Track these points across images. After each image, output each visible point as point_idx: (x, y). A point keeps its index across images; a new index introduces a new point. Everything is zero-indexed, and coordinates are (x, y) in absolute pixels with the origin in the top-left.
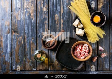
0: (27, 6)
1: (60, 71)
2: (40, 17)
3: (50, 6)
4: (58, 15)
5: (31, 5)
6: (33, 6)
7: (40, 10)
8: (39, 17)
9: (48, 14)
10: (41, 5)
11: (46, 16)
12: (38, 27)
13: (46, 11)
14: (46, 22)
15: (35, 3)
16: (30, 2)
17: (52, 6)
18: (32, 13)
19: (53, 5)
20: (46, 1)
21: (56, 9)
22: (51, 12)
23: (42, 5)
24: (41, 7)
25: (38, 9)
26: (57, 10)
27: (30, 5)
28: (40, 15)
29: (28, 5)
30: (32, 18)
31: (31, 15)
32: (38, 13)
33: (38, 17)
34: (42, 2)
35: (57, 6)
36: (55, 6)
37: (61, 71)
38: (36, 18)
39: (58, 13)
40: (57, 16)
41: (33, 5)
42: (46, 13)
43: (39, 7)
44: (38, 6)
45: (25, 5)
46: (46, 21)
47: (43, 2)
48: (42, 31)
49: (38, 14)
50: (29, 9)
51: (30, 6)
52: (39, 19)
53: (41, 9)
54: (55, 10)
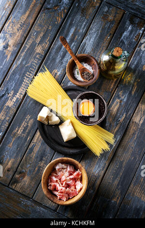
0: (10, 27)
1: (6, 186)
2: (23, 60)
3: (53, 48)
4: (59, 73)
5: (18, 30)
6: (21, 33)
7: (30, 46)
8: (21, 59)
9: (40, 61)
10: (36, 37)
11: (36, 63)
12: (9, 77)
13: (40, 54)
14: (30, 75)
15: (29, 29)
16: (20, 23)
17: (57, 50)
18: (12, 46)
19: (61, 49)
20: (50, 35)
21: (62, 60)
22: (49, 62)
23: (39, 39)
24: (34, 42)
25: (26, 43)
26: (62, 63)
27: (16, 28)
28: (25, 56)
29: (12, 27)
30: (7, 56)
31: (7, 48)
32: (23, 51)
33: (19, 59)
34: (42, 35)
35: (67, 54)
36: (61, 53)
37: (8, 186)
38: (13, 58)
39: (62, 69)
40: (56, 74)
41: (22, 30)
42: (37, 58)
43: (31, 41)
44: (30, 37)
45: (7, 25)
46: (31, 73)
47: (44, 35)
48: (12, 88)
49: (21, 53)
50: (11, 35)
51: (16, 30)
52: (19, 62)
53: (33, 46)
54: (57, 61)
